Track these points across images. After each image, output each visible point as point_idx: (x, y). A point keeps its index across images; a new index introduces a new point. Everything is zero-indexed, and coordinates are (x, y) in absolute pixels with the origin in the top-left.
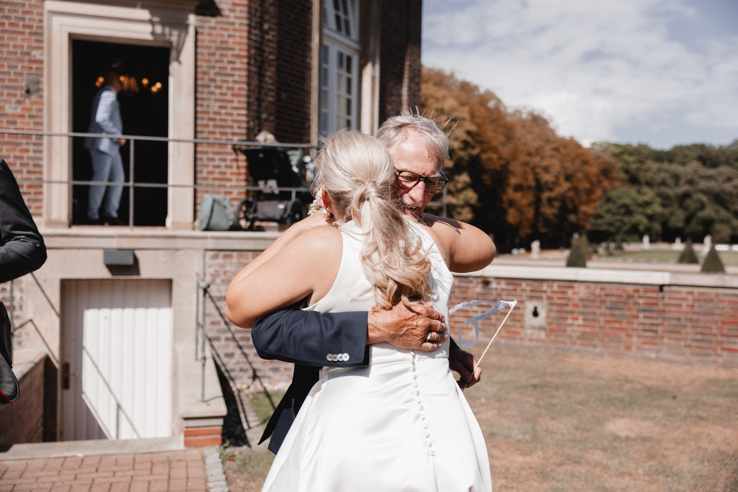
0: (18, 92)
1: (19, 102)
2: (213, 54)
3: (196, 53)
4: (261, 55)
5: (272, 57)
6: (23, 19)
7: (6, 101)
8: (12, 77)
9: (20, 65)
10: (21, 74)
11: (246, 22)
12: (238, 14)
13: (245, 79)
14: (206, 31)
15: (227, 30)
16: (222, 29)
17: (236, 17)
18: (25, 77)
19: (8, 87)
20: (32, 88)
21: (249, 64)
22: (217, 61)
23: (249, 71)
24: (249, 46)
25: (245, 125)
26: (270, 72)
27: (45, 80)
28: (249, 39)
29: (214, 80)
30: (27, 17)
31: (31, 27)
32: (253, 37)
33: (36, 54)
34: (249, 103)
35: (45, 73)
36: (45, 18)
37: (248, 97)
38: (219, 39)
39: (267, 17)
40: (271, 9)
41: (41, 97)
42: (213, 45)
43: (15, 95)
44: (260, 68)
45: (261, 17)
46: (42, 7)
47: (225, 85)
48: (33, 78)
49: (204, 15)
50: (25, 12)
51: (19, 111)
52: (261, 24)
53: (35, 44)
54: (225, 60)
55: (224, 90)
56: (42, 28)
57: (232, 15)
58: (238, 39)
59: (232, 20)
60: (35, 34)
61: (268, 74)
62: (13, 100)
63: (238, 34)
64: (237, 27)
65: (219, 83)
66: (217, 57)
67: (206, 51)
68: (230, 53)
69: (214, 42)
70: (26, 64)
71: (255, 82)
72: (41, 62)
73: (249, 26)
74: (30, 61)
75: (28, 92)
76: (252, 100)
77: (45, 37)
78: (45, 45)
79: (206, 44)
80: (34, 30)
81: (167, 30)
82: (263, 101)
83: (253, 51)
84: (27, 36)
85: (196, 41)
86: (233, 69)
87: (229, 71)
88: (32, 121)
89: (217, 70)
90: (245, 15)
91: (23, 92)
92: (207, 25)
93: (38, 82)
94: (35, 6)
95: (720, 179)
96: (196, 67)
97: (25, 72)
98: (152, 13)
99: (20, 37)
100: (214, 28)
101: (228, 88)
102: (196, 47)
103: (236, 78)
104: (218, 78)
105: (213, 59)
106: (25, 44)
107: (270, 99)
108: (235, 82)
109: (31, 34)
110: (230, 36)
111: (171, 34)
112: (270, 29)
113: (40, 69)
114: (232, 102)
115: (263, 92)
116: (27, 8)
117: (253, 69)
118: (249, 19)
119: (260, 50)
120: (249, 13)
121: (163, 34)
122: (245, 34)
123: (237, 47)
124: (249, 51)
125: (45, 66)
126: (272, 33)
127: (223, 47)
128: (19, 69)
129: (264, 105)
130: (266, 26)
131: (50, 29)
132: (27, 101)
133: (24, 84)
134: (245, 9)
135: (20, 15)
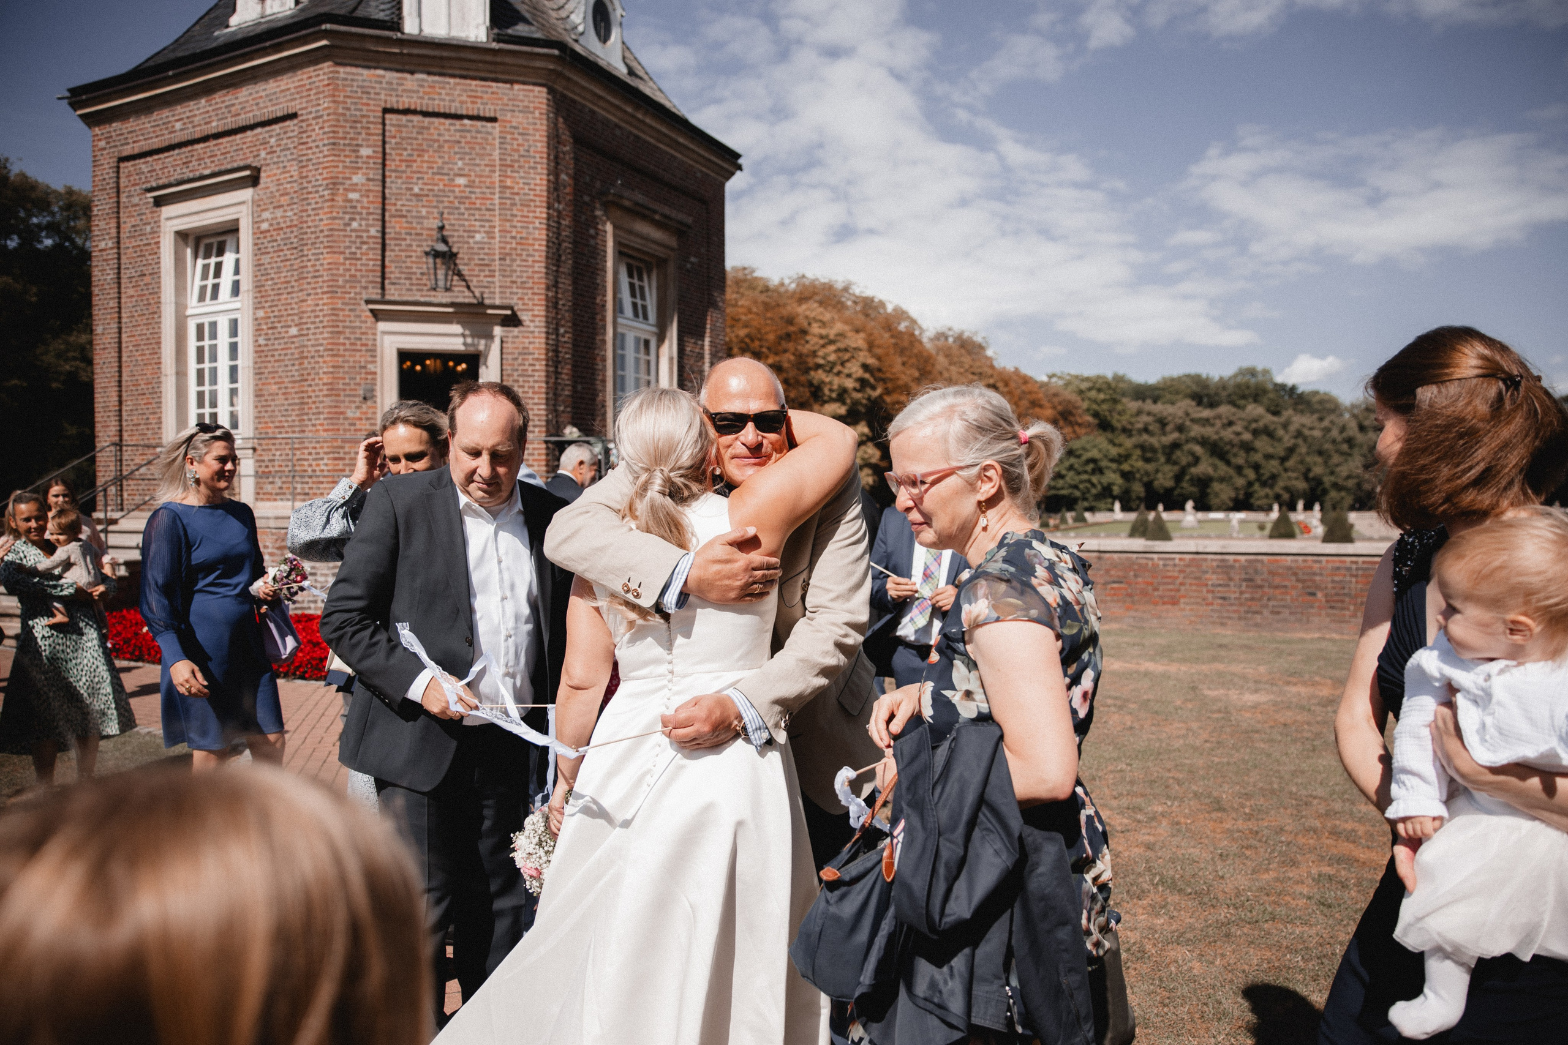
0: (357, 399)
1: (358, 407)
2: (516, 359)
3: (502, 359)
4: (557, 356)
5: (567, 356)
6: (360, 339)
7: (348, 407)
8: (353, 386)
9: (358, 377)
10: (359, 384)
11: (544, 330)
12: (537, 324)
13: (544, 379)
14: (510, 340)
15: (528, 337)
16: (524, 337)
17: (536, 327)
18: (363, 386)
19: (349, 396)
20: (368, 395)
21: (547, 365)
22: (520, 365)
23: (547, 371)
24: (547, 350)
25: (544, 418)
26: (566, 370)
27: (378, 388)
28: (547, 344)
29: (518, 381)
30: (363, 337)
31: (366, 345)
32: (551, 342)
33: (370, 367)
34: (547, 399)
35: (378, 382)
36: (378, 337)
37: (547, 393)
38: (521, 346)
39: (563, 322)
40: (567, 314)
41: (375, 402)
42: (516, 351)
43: (355, 402)
44: (556, 367)
45: (557, 324)
46: (375, 329)
47: (526, 385)
48: (369, 387)
49: (508, 326)
50: (363, 333)
51: (358, 415)
52: (557, 329)
53: (370, 359)
54: (527, 363)
55: (526, 389)
56: (375, 345)
57: (532, 324)
58: (537, 345)
59: (532, 329)
60: (371, 350)
61: (565, 371)
62: (353, 405)
63: (537, 340)
64: (536, 334)
65: (521, 383)
66: (520, 361)
67: (510, 357)
68: (531, 357)
69: (516, 348)
70: (363, 376)
71: (552, 380)
72: (375, 373)
73: (547, 333)
74: (367, 373)
75: (365, 398)
76: (551, 395)
77: (378, 353)
78: (378, 359)
79: (510, 351)
80: (370, 347)
81: (476, 340)
82: (560, 395)
83: (550, 354)
84: (363, 353)
85: (502, 348)
86: (533, 371)
87: (530, 373)
88: (368, 422)
89: (520, 372)
90: (543, 324)
91: (361, 399)
92: (511, 335)
93: (373, 390)
94: (370, 328)
95: (1218, 423)
96: (502, 370)
97: (362, 382)
98: (464, 327)
99: (358, 354)
100: (517, 337)
101: (530, 387)
102: (502, 353)
103: (536, 378)
104: (521, 379)
105: (516, 363)
106: (362, 360)
107: (567, 393)
108: (535, 382)
109: (367, 351)
110: (530, 343)
111: (478, 344)
112: (566, 332)
113: (374, 379)
114: (533, 398)
115: (560, 388)
116: (363, 330)
117: (551, 369)
118: (547, 327)
119: (556, 351)
120: (547, 322)
121: (473, 345)
122: (543, 340)
123: (536, 352)
124: (547, 354)
125: (378, 377)
126: (567, 335)
127: (525, 352)
128: (358, 381)
129: (561, 399)
130: (562, 330)
131: (382, 347)
132: (364, 406)
133: (361, 392)
134: (544, 319)
135: (358, 336)
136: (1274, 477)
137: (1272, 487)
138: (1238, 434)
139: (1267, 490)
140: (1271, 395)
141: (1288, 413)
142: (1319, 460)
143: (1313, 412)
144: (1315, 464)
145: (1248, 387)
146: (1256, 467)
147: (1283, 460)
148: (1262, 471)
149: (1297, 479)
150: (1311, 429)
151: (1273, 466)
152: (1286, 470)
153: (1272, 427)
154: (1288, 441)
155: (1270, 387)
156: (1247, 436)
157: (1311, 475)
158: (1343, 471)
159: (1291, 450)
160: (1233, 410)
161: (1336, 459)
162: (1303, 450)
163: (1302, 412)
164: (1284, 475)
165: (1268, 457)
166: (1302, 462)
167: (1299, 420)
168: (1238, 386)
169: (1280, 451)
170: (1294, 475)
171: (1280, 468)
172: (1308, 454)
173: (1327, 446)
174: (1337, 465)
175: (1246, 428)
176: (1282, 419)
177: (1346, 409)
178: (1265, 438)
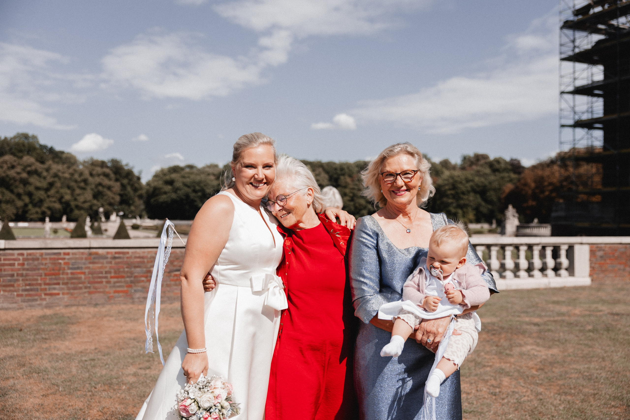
95: (5, 166)
136: (41, 201)
137: (40, 207)
138: (18, 173)
139: (37, 209)
140: (38, 151)
141: (49, 163)
142: (68, 191)
143: (63, 163)
144: (66, 194)
145: (24, 145)
146: (30, 195)
147: (47, 190)
148: (33, 197)
149: (55, 202)
150: (63, 173)
151: (41, 194)
152: (48, 196)
153: (40, 170)
154: (50, 179)
155: (37, 146)
156: (24, 175)
157: (64, 200)
158: (81, 199)
159: (51, 185)
160: (15, 158)
161: (78, 191)
162: (58, 184)
163: (58, 163)
164: (48, 200)
165: (38, 188)
166: (57, 192)
167: (56, 167)
168: (17, 144)
169: (44, 184)
170: (53, 199)
171: (45, 195)
172: (62, 187)
173: (73, 184)
174: (79, 195)
175: (24, 170)
176: (46, 166)
177: (81, 163)
178: (35, 176)
